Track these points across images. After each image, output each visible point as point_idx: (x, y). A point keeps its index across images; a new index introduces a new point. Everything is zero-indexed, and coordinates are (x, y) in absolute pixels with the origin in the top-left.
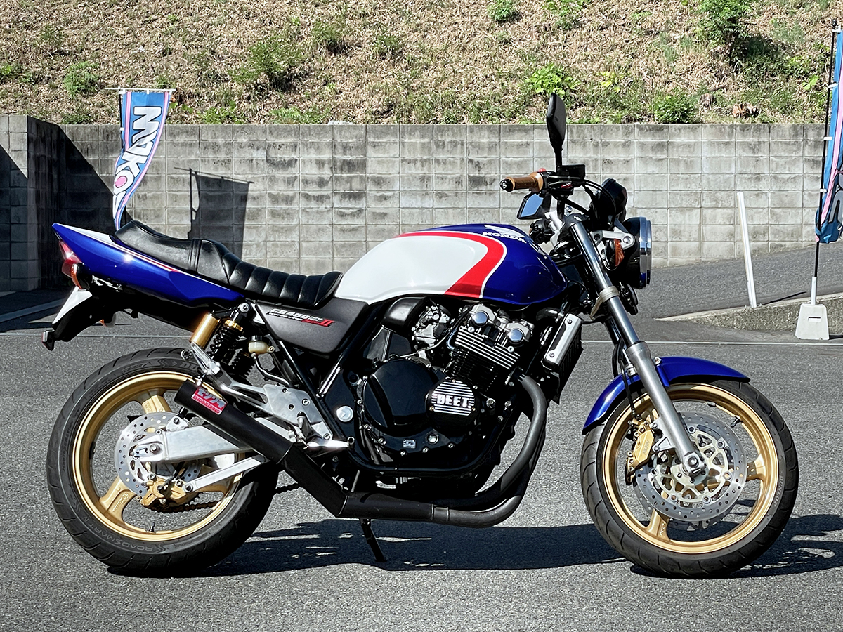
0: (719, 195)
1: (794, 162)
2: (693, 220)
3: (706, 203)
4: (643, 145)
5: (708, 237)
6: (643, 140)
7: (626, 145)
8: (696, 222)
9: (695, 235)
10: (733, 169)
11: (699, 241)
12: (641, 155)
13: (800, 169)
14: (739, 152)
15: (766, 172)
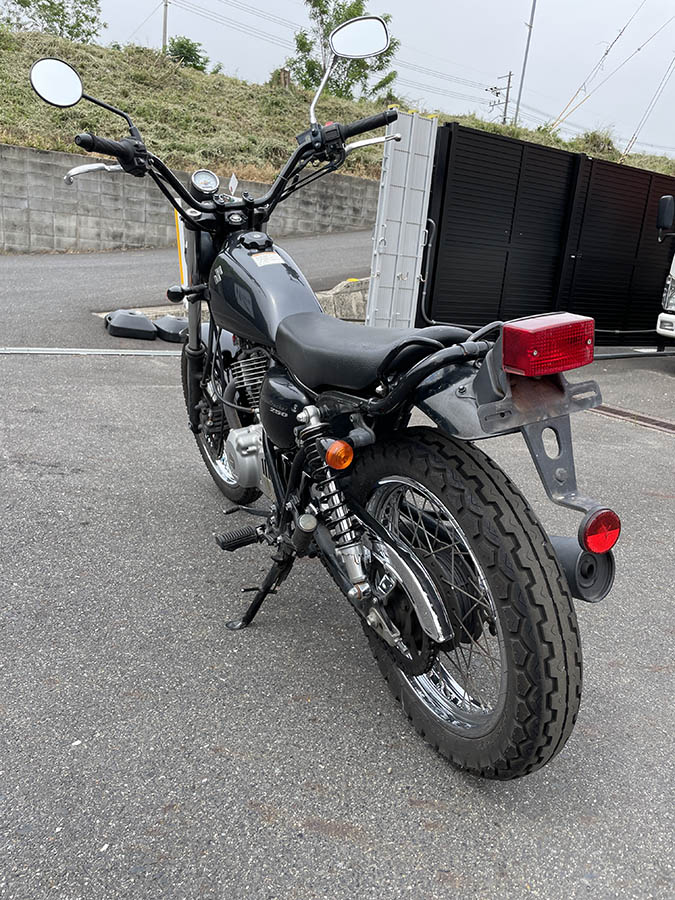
0: (90, 206)
1: (140, 190)
2: (70, 223)
3: (81, 211)
4: (34, 165)
5: (82, 235)
6: (34, 160)
7: (22, 162)
8: (73, 224)
9: (73, 233)
10: (99, 190)
11: (76, 237)
12: (33, 171)
13: (143, 196)
14: (103, 179)
15: (121, 194)
